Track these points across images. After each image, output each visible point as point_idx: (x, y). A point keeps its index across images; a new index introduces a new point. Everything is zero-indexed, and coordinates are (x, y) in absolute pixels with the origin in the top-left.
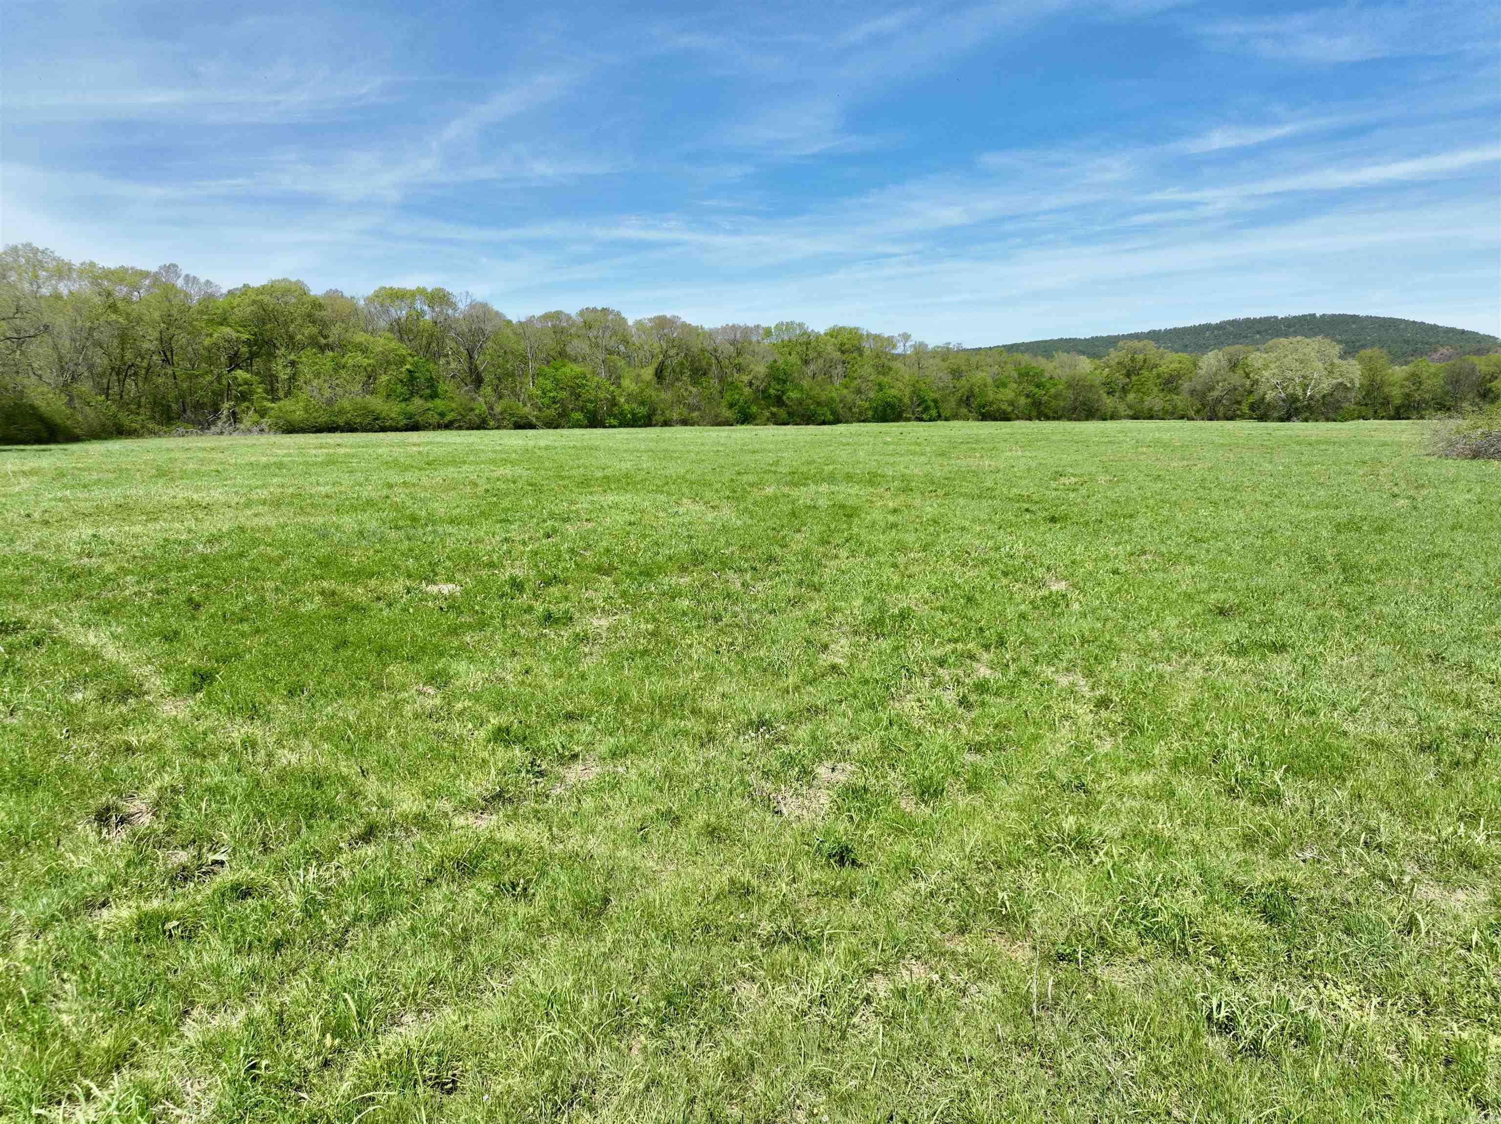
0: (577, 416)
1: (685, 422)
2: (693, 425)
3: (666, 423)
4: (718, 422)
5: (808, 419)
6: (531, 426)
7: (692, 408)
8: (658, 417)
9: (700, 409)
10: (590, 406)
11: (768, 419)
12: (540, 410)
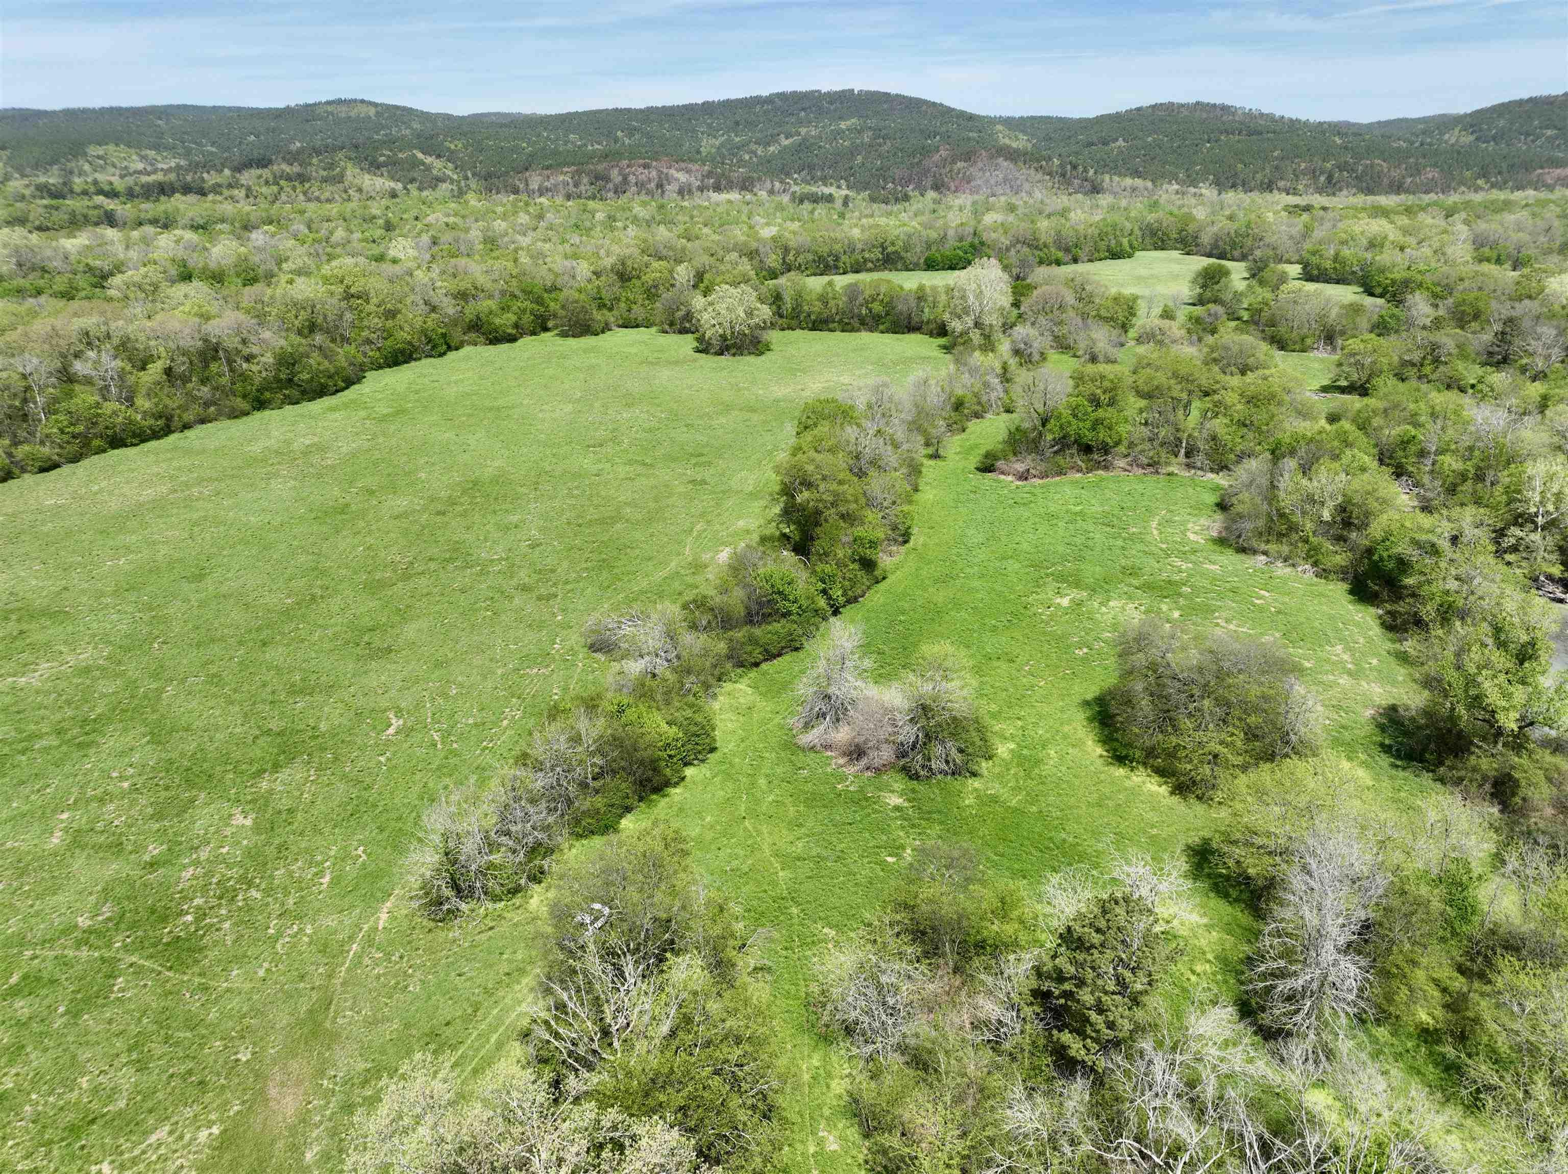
0: (96, 443)
1: (203, 421)
2: (210, 422)
3: (186, 427)
4: (236, 414)
5: (321, 392)
6: (56, 466)
7: (207, 405)
8: (176, 422)
9: (215, 404)
10: (109, 432)
11: (283, 403)
12: (61, 447)
